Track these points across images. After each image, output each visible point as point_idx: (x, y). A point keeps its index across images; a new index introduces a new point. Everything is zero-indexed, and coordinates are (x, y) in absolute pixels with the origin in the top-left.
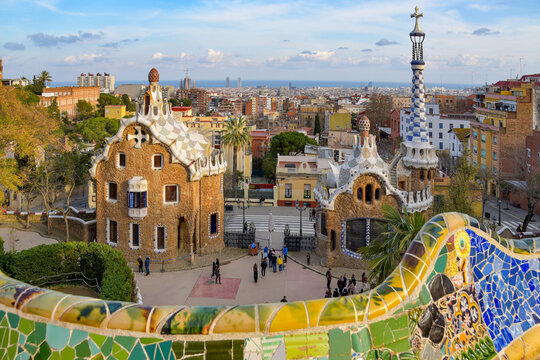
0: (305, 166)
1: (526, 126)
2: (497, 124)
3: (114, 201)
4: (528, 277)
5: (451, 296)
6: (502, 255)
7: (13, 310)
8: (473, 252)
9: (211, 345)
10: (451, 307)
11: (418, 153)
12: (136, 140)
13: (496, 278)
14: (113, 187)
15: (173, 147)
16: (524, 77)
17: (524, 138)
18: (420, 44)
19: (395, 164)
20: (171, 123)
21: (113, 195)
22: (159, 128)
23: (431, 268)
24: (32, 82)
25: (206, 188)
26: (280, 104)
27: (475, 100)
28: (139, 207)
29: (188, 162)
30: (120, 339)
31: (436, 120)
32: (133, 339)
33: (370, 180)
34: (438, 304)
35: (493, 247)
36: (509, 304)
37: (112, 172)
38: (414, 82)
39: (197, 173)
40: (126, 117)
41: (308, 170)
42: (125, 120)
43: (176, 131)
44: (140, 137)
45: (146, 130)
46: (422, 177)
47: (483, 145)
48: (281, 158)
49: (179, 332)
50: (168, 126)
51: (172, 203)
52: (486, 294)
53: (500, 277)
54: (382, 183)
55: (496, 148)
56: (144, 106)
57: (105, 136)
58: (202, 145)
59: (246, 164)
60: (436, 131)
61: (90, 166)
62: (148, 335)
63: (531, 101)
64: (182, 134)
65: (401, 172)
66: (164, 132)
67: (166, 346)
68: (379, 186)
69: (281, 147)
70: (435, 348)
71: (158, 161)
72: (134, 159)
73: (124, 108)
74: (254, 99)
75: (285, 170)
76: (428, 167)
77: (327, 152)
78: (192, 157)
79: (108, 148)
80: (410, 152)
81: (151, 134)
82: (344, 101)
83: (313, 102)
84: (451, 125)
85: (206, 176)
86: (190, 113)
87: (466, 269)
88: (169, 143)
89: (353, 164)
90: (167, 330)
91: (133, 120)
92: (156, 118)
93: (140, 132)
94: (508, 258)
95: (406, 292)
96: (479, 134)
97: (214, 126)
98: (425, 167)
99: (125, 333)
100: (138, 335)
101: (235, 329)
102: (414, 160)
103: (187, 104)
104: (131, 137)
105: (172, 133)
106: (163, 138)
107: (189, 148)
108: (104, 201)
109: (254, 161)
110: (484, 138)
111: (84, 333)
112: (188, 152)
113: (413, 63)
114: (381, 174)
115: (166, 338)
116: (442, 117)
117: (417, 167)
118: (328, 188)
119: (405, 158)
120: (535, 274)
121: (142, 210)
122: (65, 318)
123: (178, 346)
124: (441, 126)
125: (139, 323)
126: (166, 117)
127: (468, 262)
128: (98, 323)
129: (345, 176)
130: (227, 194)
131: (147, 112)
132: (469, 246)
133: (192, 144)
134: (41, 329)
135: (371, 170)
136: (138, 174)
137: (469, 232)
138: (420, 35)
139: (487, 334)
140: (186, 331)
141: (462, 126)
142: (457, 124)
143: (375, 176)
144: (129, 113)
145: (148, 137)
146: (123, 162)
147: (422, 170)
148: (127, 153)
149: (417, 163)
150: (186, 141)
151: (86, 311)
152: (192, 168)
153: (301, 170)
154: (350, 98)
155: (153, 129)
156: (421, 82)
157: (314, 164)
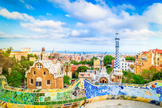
0: (86, 75)
1: (150, 64)
2: (141, 64)
3: (32, 84)
4: (97, 89)
5: (79, 90)
6: (91, 85)
7: (12, 90)
8: (85, 84)
9: (40, 94)
10: (78, 91)
11: (117, 71)
12: (39, 67)
13: (90, 89)
14: (32, 80)
15: (49, 70)
16: (150, 50)
17: (149, 67)
18: (118, 42)
19: (111, 75)
20: (49, 63)
21: (32, 82)
22: (45, 64)
23: (75, 85)
24: (7, 50)
25: (59, 81)
26: (80, 58)
27: (136, 57)
28: (39, 86)
29: (53, 74)
30: (27, 93)
31: (124, 63)
32: (29, 93)
33: (103, 79)
34: (76, 91)
35: (89, 84)
36: (92, 93)
37: (32, 76)
38: (116, 52)
39: (56, 77)
40: (36, 61)
41: (87, 76)
42: (35, 62)
43: (50, 65)
44: (39, 66)
45: (41, 65)
46: (118, 78)
47: (137, 70)
48: (80, 73)
49: (36, 92)
50: (48, 64)
51: (49, 85)
52: (87, 91)
53: (91, 89)
54: (107, 80)
55: (141, 70)
56: (41, 58)
57: (29, 66)
58: (57, 69)
59: (70, 74)
60: (124, 65)
61: (25, 74)
62: (31, 92)
63: (151, 57)
64: (52, 66)
65: (113, 77)
66: (47, 65)
67: (34, 94)
68: (106, 81)
69: (80, 70)
70: (75, 97)
71: (45, 73)
72: (38, 73)
73: (35, 58)
74: (73, 56)
75: (81, 76)
76: (120, 76)
77: (92, 71)
78: (55, 73)
79: (30, 69)
80: (115, 71)
81: (43, 66)
82: (99, 57)
83: (90, 57)
84: (129, 64)
85: (58, 78)
86: (54, 60)
87: (83, 86)
88: (48, 68)
89: (99, 74)
90: (34, 92)
91: (37, 62)
92: (44, 61)
93: (39, 65)
94: (93, 86)
95: (70, 88)
96: (136, 67)
97: (61, 64)
98: (119, 75)
99: (28, 92)
100: (30, 92)
101: (44, 92)
102: (116, 74)
103: (54, 58)
104: (37, 66)
105: (49, 66)
106: (46, 67)
107: (54, 70)
108: (29, 84)
109: (73, 73)
110: (138, 67)
111: (22, 92)
112: (53, 71)
113: (116, 47)
114: (107, 77)
115: (34, 93)
116: (126, 62)
117: (117, 75)
118: (92, 81)
119: (113, 73)
120: (98, 89)
121: (40, 87)
122: (19, 91)
123: (35, 94)
124: (126, 64)
125: (30, 91)
126: (47, 61)
127: (83, 85)
128: (24, 91)
129: (97, 78)
130: (64, 83)
131: (41, 60)
132: (84, 83)
133: (54, 69)
134: (16, 92)
135: (104, 76)
136: (39, 77)
137: (84, 81)
138: (118, 39)
139: (86, 96)
140: (37, 92)
141: (132, 64)
142: (130, 63)
143: (105, 78)
144: (36, 60)
145: (42, 67)
146: (35, 73)
147: (118, 76)
148: (36, 71)
149: (117, 74)
150: (53, 68)
151: (23, 90)
152: (54, 75)
153: (85, 76)
154: (100, 56)
155: (43, 64)
156: (118, 52)
157: (89, 75)
